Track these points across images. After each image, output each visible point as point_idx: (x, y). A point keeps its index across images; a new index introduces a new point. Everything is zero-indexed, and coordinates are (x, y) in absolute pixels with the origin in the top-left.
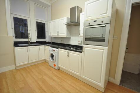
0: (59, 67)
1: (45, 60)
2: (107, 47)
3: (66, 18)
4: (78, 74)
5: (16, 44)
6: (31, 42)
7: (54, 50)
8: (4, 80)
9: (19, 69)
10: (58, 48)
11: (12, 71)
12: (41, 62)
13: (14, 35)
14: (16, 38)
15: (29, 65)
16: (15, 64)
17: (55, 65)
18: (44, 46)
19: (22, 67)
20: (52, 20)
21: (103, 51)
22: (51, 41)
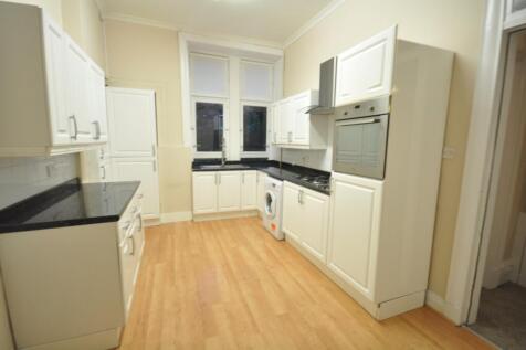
0: (284, 235)
1: (256, 210)
2: (381, 183)
3: (308, 93)
4: (321, 256)
5: (198, 165)
6: (228, 160)
7: (274, 185)
8: (169, 236)
9: (198, 223)
10: (282, 180)
11: (185, 223)
12: (247, 215)
13: (195, 143)
14: (199, 150)
15: (219, 218)
16: (192, 210)
17: (273, 226)
18: (255, 172)
19: (205, 219)
20: (284, 95)
21: (373, 194)
22: (279, 160)
